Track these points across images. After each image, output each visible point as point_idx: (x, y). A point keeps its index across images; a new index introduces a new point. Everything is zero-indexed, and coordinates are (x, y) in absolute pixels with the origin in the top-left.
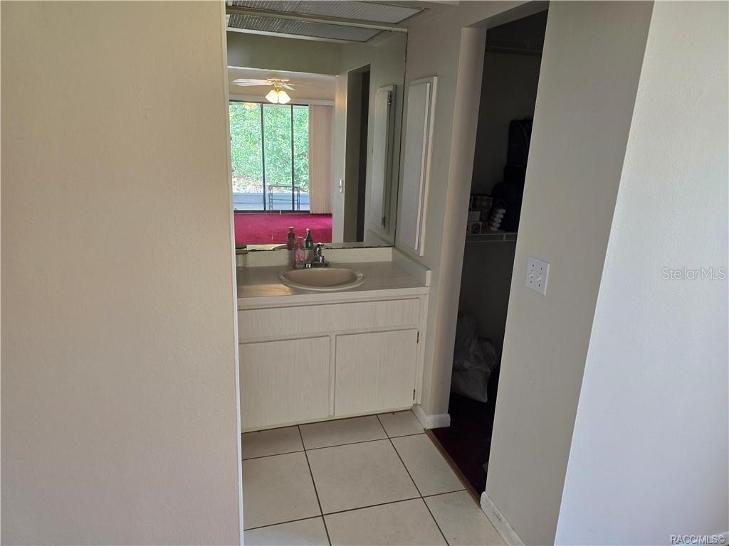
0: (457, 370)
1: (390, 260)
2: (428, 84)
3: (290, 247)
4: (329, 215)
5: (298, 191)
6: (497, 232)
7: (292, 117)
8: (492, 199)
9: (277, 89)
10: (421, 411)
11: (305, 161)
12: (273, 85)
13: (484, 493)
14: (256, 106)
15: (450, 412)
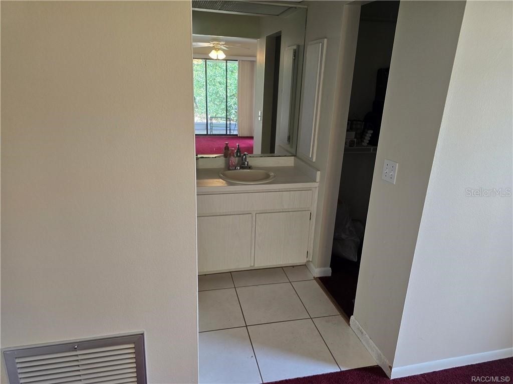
0: (337, 239)
1: (293, 165)
2: (321, 44)
3: (225, 156)
4: (252, 138)
5: (230, 121)
6: (367, 146)
7: (226, 69)
8: (364, 123)
9: (217, 49)
10: (312, 266)
11: (235, 100)
12: (214, 46)
13: (352, 316)
14: (201, 62)
15: (331, 266)
